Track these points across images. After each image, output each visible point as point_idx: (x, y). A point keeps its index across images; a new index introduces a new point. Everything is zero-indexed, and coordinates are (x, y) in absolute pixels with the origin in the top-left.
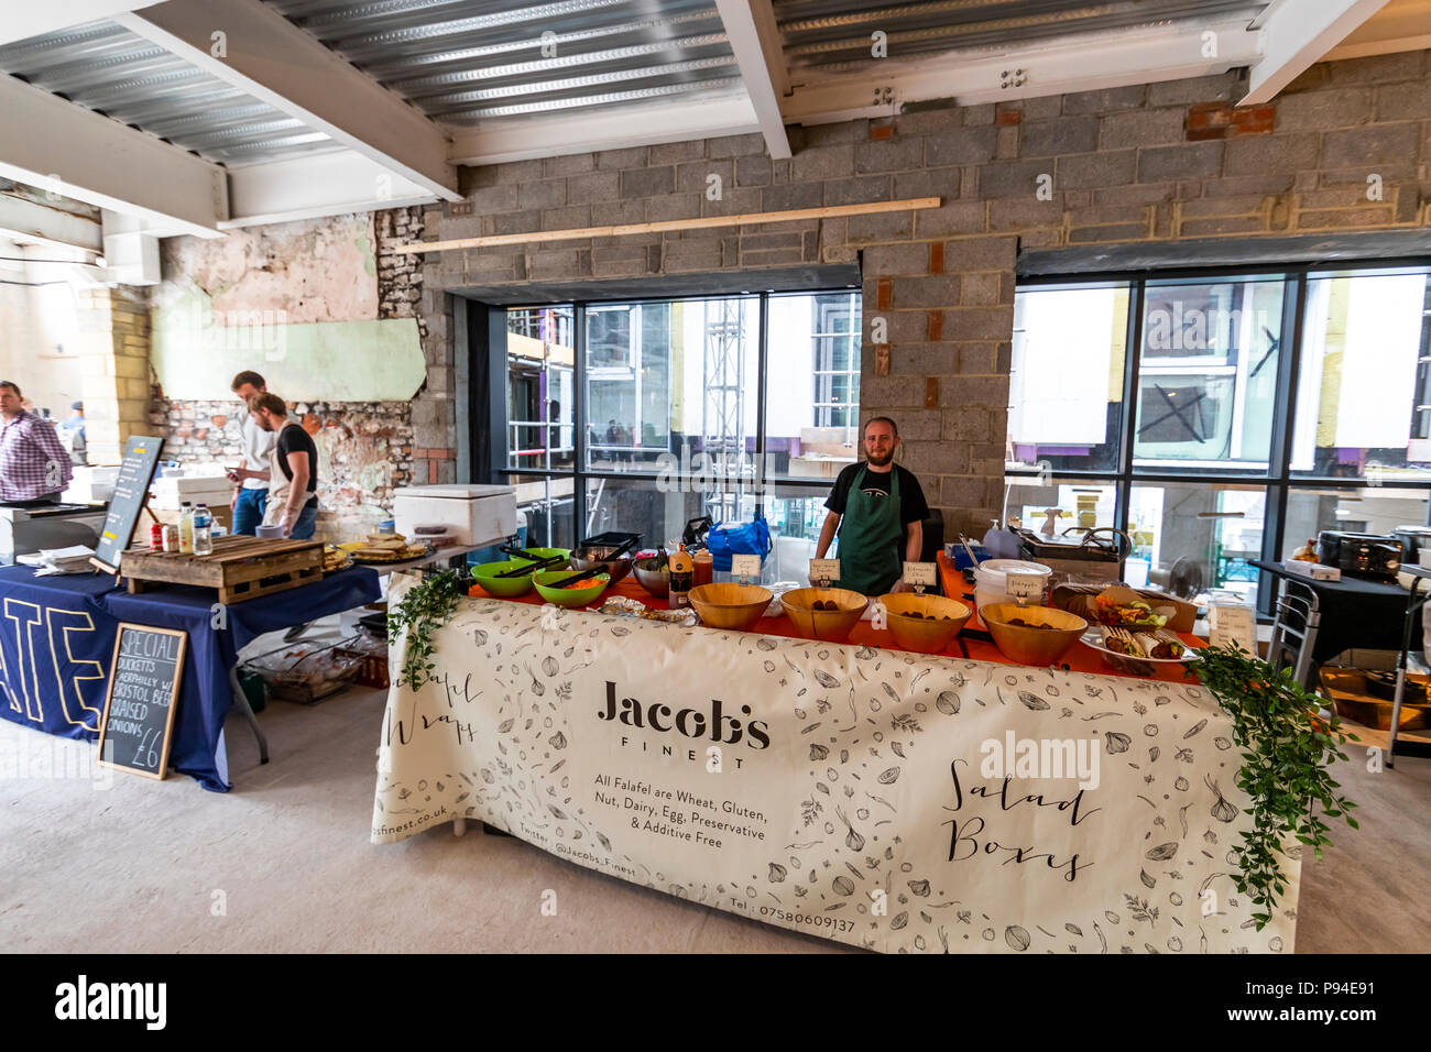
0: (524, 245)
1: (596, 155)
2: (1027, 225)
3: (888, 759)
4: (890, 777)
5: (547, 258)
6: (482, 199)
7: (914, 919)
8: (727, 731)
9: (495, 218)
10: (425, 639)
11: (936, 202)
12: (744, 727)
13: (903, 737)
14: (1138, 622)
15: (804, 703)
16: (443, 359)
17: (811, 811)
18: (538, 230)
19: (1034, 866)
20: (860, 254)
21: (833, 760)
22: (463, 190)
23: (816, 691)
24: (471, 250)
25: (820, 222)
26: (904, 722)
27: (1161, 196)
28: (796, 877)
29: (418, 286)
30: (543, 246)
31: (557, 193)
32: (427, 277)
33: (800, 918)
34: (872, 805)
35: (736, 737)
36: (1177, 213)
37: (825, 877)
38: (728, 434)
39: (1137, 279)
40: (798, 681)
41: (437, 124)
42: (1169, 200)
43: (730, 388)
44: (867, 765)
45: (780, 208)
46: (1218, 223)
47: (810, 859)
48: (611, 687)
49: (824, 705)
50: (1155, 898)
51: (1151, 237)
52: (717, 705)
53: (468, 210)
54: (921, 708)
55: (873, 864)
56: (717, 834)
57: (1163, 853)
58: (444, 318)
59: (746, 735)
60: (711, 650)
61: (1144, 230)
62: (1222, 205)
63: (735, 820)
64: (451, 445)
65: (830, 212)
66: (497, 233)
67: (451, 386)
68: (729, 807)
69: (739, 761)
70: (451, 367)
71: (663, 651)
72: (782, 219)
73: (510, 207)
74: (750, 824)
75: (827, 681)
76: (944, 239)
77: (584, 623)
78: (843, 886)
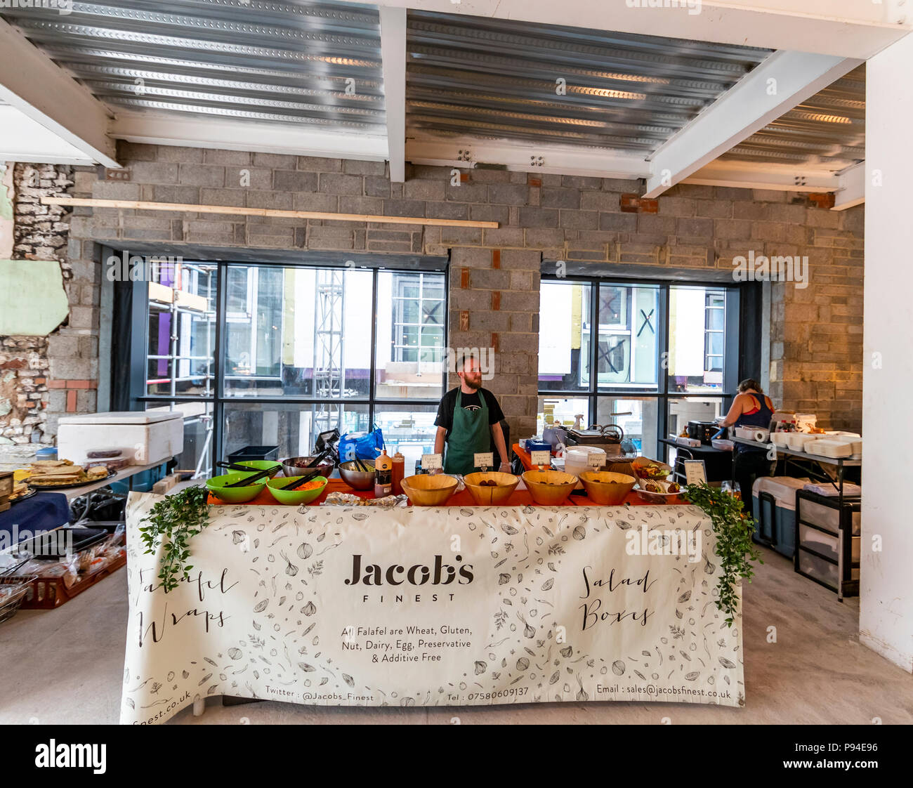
0: (183, 213)
1: (253, 154)
2: (545, 246)
3: (546, 574)
4: (548, 586)
5: (205, 226)
6: (139, 170)
7: (563, 674)
8: (445, 575)
9: (154, 188)
10: (184, 545)
11: (495, 225)
12: (457, 571)
13: (554, 559)
14: (657, 474)
15: (496, 547)
16: (89, 300)
17: (501, 618)
18: (197, 202)
19: (627, 620)
20: (449, 251)
21: (513, 582)
22: (120, 159)
23: (504, 538)
24: (127, 211)
25: (424, 227)
26: (555, 549)
27: (610, 239)
28: (493, 666)
29: (64, 234)
30: (201, 216)
31: (215, 177)
32: (76, 228)
33: (495, 695)
34: (539, 606)
35: (451, 579)
36: (618, 249)
37: (512, 661)
38: (333, 367)
39: (596, 281)
40: (491, 533)
41: (102, 103)
42: (614, 241)
43: (335, 333)
44: (534, 581)
45: (397, 215)
46: (636, 257)
47: (502, 652)
48: (357, 559)
49: (509, 546)
50: (683, 624)
51: (607, 261)
52: (438, 559)
53: (127, 178)
54: (565, 539)
55: (541, 644)
56: (436, 651)
57: (685, 597)
58: (92, 265)
59: (458, 576)
60: (430, 521)
61: (604, 257)
62: (638, 247)
63: (450, 638)
64: (93, 377)
65: (430, 222)
66: (154, 200)
67: (96, 324)
68: (445, 630)
69: (452, 595)
70: (97, 307)
71: (397, 526)
72: (398, 222)
73: (170, 180)
74: (459, 636)
75: (510, 530)
76: (501, 248)
77: (328, 514)
78: (522, 664)
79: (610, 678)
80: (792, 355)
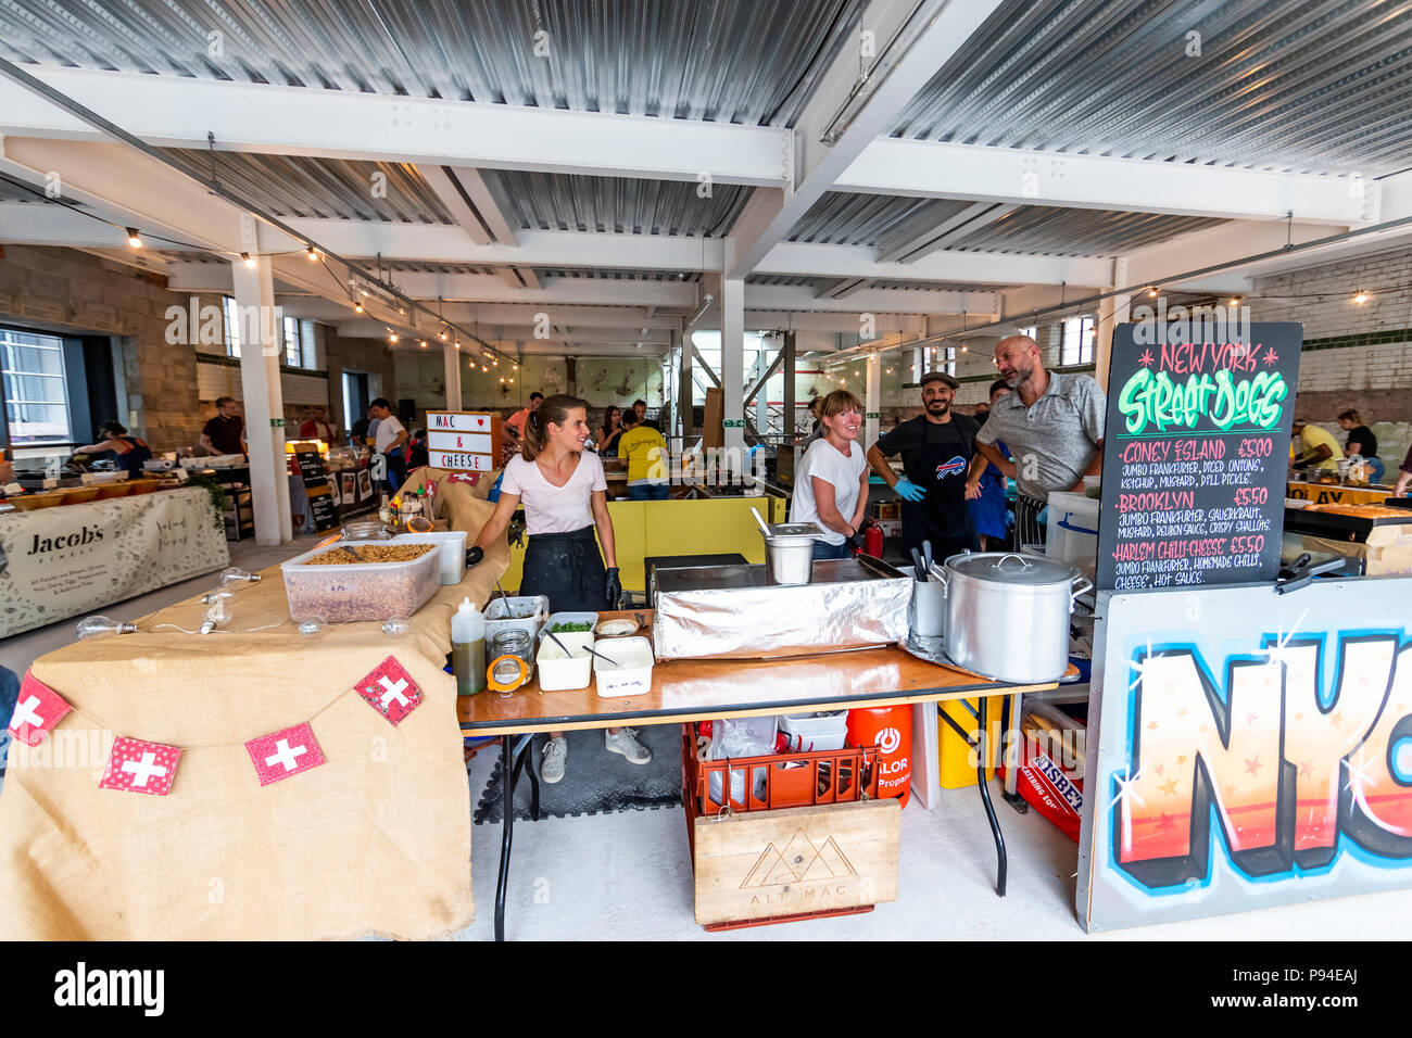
3: (138, 528)
4: (140, 533)
7: (153, 577)
8: (88, 536)
12: (95, 534)
13: (140, 520)
15: (113, 518)
17: (119, 555)
19: (178, 543)
21: (122, 536)
23: (116, 512)
26: (141, 515)
28: (121, 580)
33: (124, 594)
34: (138, 544)
35: (91, 539)
37: (130, 573)
40: (108, 511)
44: (133, 533)
47: (125, 571)
48: (36, 538)
49: (120, 516)
50: (201, 539)
52: (83, 529)
54: (145, 508)
55: (143, 562)
56: (89, 580)
57: (200, 527)
59: (96, 538)
63: (95, 571)
68: (91, 568)
69: (92, 548)
74: (100, 570)
75: (118, 508)
78: (135, 575)
79: (173, 573)
80: (150, 406)
